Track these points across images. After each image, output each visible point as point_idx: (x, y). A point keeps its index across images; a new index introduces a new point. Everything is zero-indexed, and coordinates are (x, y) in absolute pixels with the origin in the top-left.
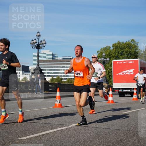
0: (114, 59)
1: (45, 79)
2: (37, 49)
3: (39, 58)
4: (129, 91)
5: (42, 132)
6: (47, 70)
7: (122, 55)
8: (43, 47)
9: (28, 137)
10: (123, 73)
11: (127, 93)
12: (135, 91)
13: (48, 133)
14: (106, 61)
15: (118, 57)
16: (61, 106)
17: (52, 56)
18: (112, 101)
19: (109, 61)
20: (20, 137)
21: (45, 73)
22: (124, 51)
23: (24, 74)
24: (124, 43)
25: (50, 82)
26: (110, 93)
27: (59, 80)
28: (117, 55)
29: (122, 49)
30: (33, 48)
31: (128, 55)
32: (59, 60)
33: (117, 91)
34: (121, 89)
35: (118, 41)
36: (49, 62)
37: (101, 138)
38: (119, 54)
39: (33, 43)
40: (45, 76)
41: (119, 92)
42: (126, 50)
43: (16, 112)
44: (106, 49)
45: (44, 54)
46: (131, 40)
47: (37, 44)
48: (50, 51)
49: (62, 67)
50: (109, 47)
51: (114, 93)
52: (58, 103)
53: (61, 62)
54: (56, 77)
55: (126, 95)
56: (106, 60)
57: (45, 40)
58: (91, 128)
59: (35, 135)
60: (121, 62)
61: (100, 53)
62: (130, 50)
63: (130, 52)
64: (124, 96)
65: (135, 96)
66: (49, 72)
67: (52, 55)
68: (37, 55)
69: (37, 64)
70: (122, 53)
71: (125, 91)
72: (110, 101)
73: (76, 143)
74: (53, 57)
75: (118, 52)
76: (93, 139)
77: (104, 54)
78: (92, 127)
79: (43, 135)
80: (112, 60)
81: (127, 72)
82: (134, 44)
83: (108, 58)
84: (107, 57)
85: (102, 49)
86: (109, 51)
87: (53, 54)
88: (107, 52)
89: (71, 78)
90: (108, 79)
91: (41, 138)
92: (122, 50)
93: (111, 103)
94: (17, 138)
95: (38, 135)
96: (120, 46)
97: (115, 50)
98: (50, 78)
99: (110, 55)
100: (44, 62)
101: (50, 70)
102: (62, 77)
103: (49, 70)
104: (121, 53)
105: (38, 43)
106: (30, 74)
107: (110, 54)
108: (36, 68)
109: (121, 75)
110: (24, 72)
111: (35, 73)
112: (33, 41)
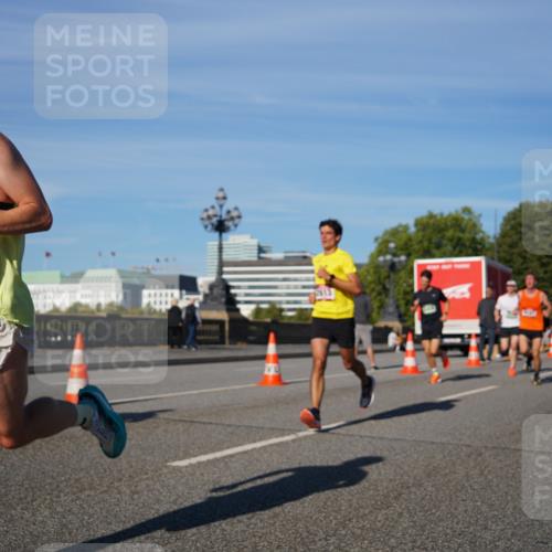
1: (238, 310)
2: (218, 233)
3: (224, 257)
5: (228, 448)
6: (242, 287)
8: (233, 228)
9: (194, 460)
12: (473, 343)
13: (245, 452)
14: (397, 264)
16: (280, 381)
17: (257, 251)
18: (413, 367)
19: (405, 263)
20: (174, 461)
22: (443, 237)
23: (185, 297)
24: (445, 216)
25: (251, 319)
26: (410, 346)
27: (275, 312)
28: (427, 247)
29: (439, 232)
30: (208, 229)
31: (454, 248)
32: (274, 260)
35: (429, 212)
36: (250, 266)
38: (433, 245)
39: (208, 216)
40: (239, 302)
42: (450, 233)
44: (399, 231)
45: (236, 246)
46: (462, 208)
47: (219, 218)
48: (251, 238)
50: (404, 226)
51: (418, 346)
52: (272, 372)
53: (279, 265)
54: (267, 306)
56: (397, 259)
57: (237, 209)
59: (210, 456)
60: (438, 267)
61: (383, 241)
62: (461, 235)
63: (459, 239)
65: (473, 355)
66: (248, 293)
67: (257, 248)
68: (217, 247)
69: (217, 272)
70: (440, 241)
72: (409, 369)
74: (259, 253)
77: (392, 245)
79: (232, 456)
80: (413, 261)
82: (470, 220)
83: (404, 254)
84: (400, 252)
85: (387, 231)
86: (404, 237)
87: (259, 246)
88: (401, 239)
90: (403, 309)
91: (226, 463)
92: (440, 235)
94: (166, 461)
95: (218, 455)
96: (434, 225)
97: (421, 233)
98: (253, 307)
99: (407, 248)
100: (235, 266)
101: (251, 287)
102: (283, 306)
103: (249, 286)
104: (436, 243)
105: (221, 216)
107: (407, 244)
108: (216, 280)
110: (184, 292)
111: (212, 294)
112: (207, 210)
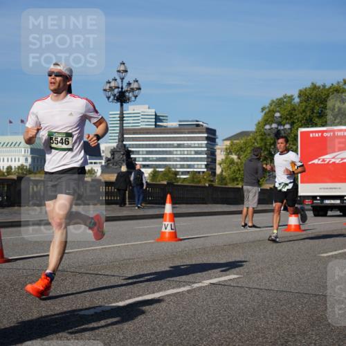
0: (301, 126)
2: (119, 104)
3: (125, 125)
4: (338, 202)
6: (141, 153)
7: (322, 116)
8: (133, 99)
10: (324, 160)
11: (333, 207)
14: (282, 132)
15: (311, 121)
16: (176, 237)
17: (154, 120)
18: (296, 226)
19: (289, 131)
21: (137, 160)
22: (325, 108)
24: (327, 87)
27: (170, 175)
28: (310, 116)
29: (321, 103)
30: (111, 100)
32: (170, 129)
33: (308, 202)
34: (318, 198)
35: (313, 84)
36: (147, 133)
37: (270, 314)
38: (315, 115)
39: (110, 87)
41: (314, 205)
43: (71, 251)
44: (284, 102)
45: (136, 115)
46: (344, 80)
47: (120, 90)
48: (149, 108)
49: (178, 144)
50: (289, 97)
52: (169, 229)
53: (175, 133)
54: (163, 170)
55: (330, 213)
56: (282, 128)
57: (137, 81)
58: (247, 289)
60: (320, 134)
61: (270, 111)
64: (325, 215)
66: (146, 158)
67: (154, 117)
68: (118, 116)
69: (119, 139)
70: (322, 111)
71: (327, 202)
72: (293, 227)
73: (212, 324)
74: (156, 122)
75: (312, 110)
76: (252, 315)
77: (277, 115)
78: (249, 288)
80: (297, 129)
81: (333, 158)
83: (288, 123)
84: (284, 121)
85: (273, 102)
86: (289, 107)
87: (156, 115)
88: (285, 109)
89: (199, 172)
92: (322, 106)
93: (295, 230)
96: (316, 96)
97: (304, 104)
99: (291, 118)
100: (134, 134)
101: (148, 153)
102: (178, 170)
103: (147, 151)
104: (318, 113)
105: (122, 88)
106: (103, 162)
107: (292, 113)
108: (117, 146)
109: (318, 164)
111: (113, 158)
112: (109, 82)
